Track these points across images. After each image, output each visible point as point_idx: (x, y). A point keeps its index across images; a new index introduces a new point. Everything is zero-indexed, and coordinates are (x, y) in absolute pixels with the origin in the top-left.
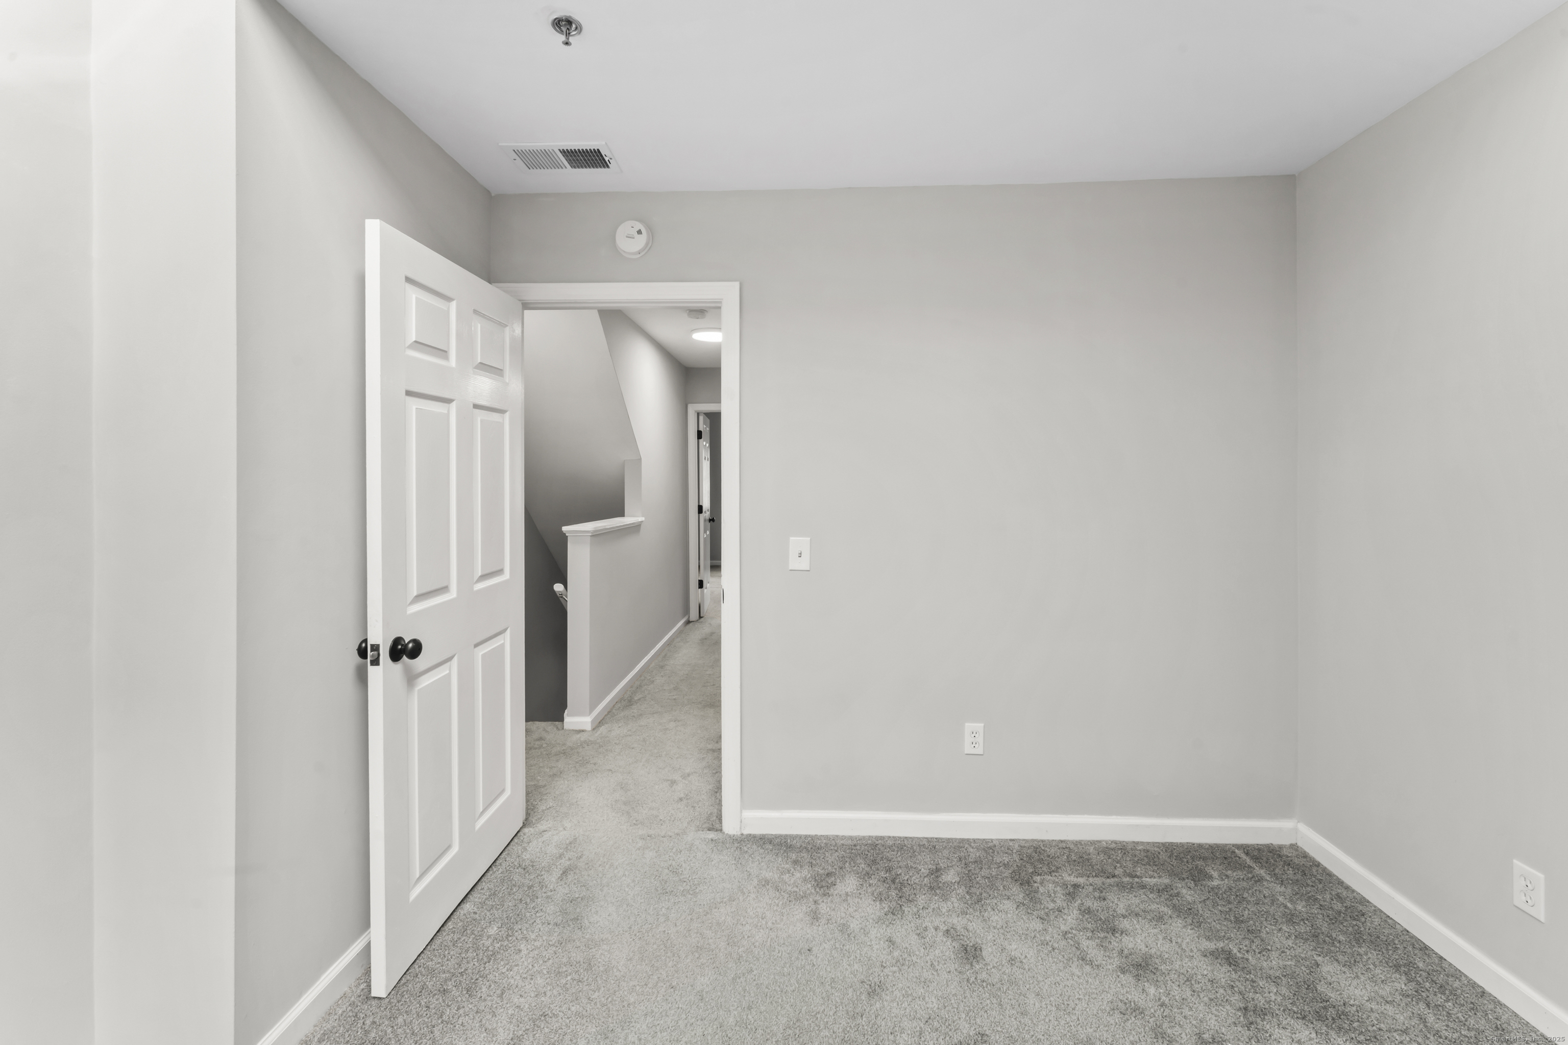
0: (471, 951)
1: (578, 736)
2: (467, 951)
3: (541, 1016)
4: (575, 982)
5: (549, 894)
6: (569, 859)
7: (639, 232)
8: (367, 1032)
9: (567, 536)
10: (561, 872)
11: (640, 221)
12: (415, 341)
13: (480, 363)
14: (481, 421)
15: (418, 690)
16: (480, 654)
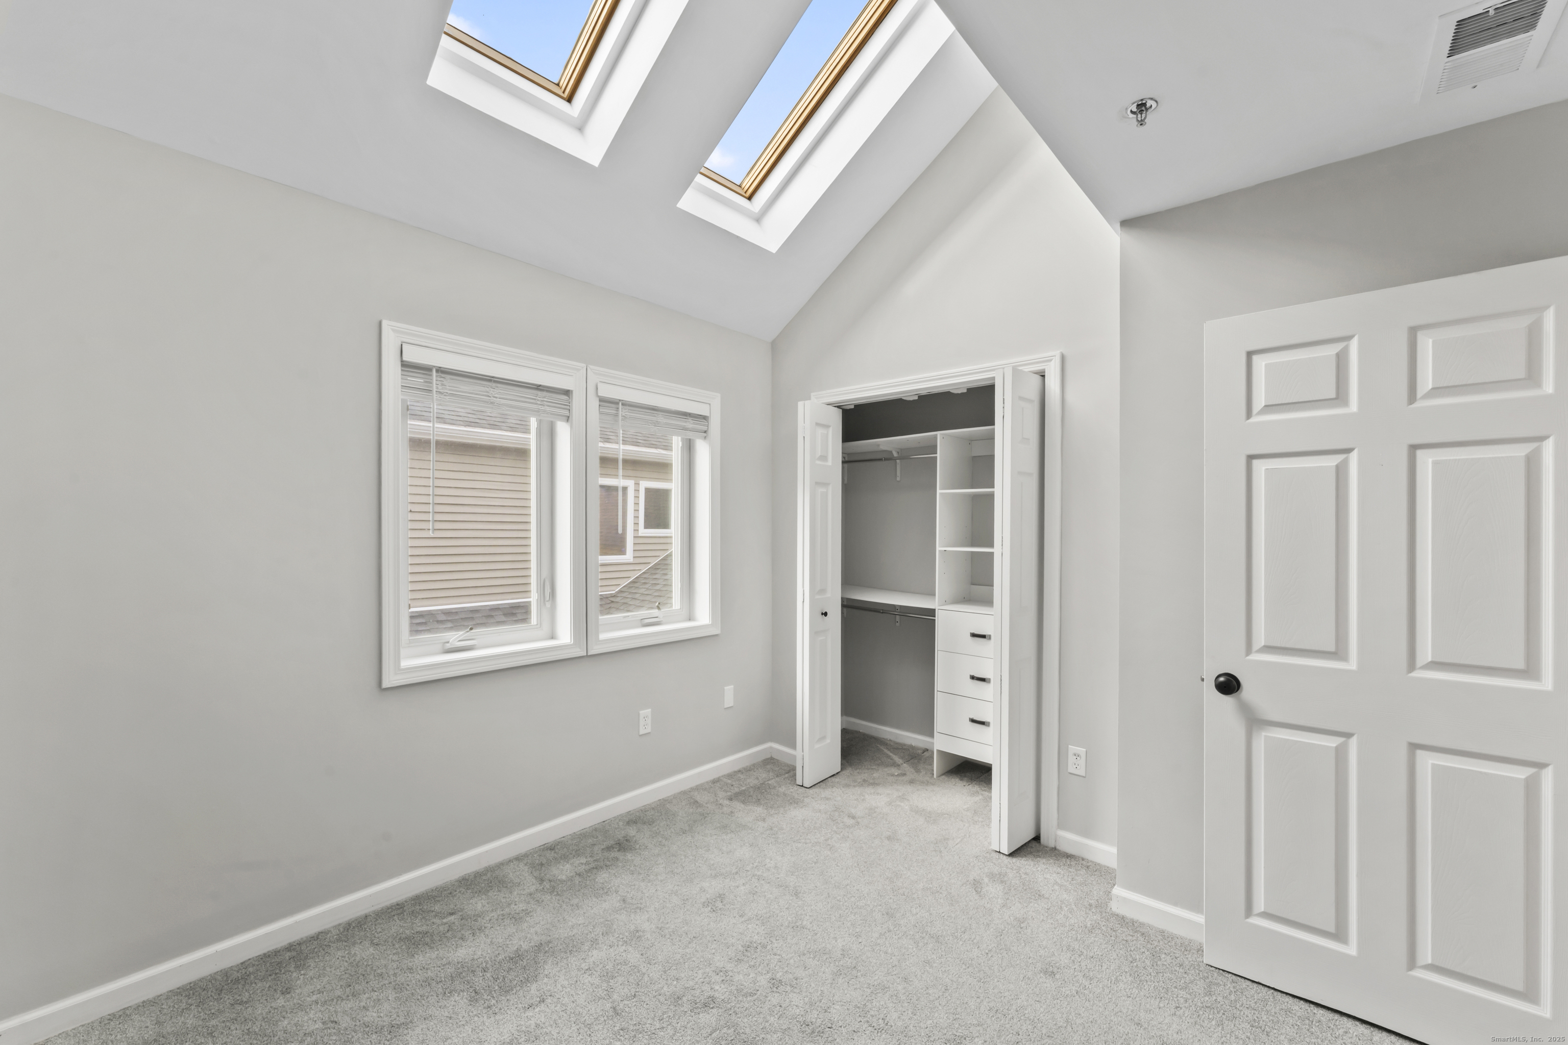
12: (1266, 406)
13: (1433, 389)
14: (1435, 463)
15: (1266, 736)
16: (1430, 762)
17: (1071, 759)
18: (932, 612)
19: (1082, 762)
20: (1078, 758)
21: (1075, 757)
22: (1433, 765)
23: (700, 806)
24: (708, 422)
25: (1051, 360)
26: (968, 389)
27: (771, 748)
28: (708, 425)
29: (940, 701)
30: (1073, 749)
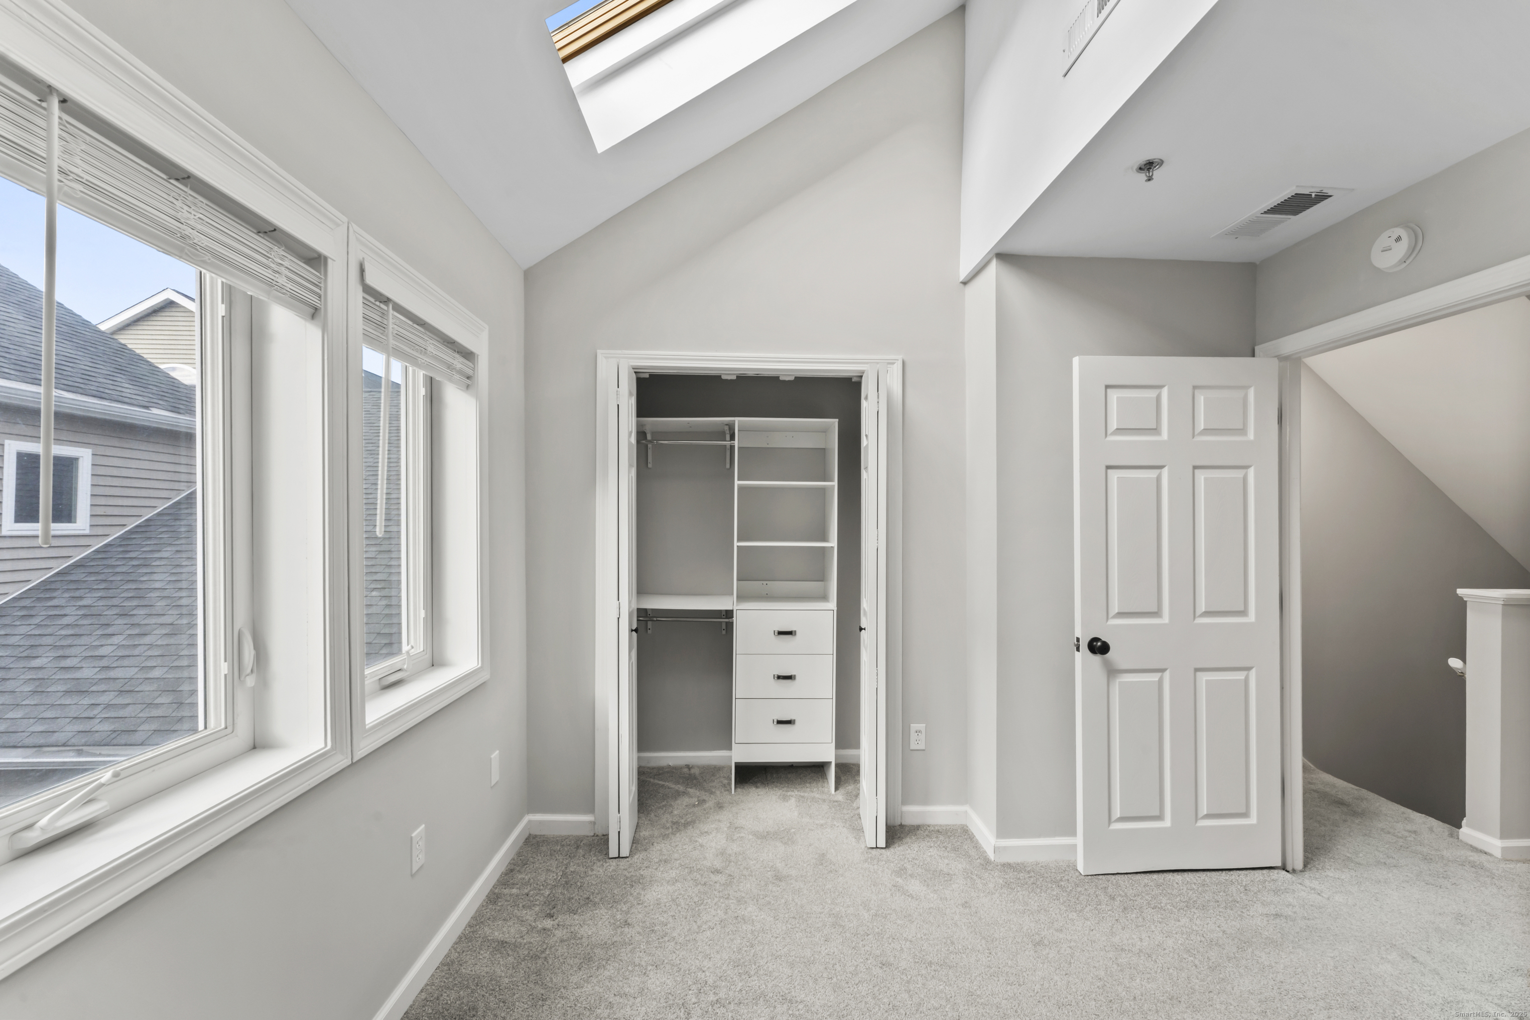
0: (1150, 896)
1: (1470, 853)
2: (1147, 894)
3: (1148, 954)
4: (1192, 964)
5: (1245, 915)
6: (1295, 913)
7: (1398, 239)
8: (1061, 880)
9: (1466, 601)
10: (1274, 913)
11: (1397, 226)
12: (1117, 429)
13: (1204, 429)
14: (1206, 479)
15: (1119, 682)
16: (1205, 679)
17: (913, 736)
18: (729, 614)
19: (922, 736)
20: (919, 734)
21: (917, 734)
22: (1207, 681)
23: (516, 946)
24: (474, 364)
25: (893, 363)
26: (795, 377)
27: (530, 822)
28: (474, 368)
29: (739, 710)
30: (914, 727)
